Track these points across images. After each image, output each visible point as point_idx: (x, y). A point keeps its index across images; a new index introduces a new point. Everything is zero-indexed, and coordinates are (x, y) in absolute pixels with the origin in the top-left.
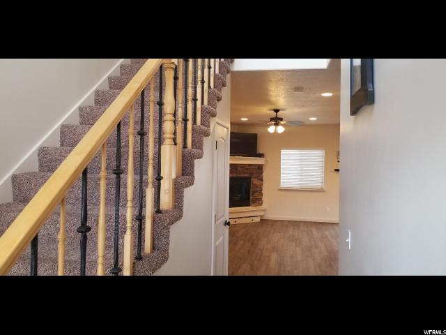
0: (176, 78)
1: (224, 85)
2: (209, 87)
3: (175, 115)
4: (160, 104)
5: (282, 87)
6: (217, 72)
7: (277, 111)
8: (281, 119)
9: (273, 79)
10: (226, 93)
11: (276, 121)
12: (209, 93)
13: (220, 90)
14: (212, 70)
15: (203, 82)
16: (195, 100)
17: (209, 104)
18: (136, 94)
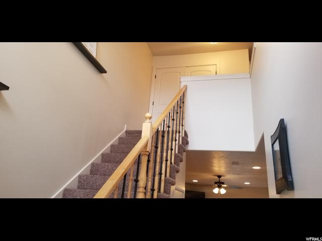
0: (149, 161)
1: (181, 161)
2: (171, 163)
3: (145, 188)
4: (137, 181)
5: (223, 161)
6: (177, 152)
7: (219, 177)
8: (223, 183)
9: (216, 156)
10: (182, 166)
11: (219, 184)
12: (170, 167)
13: (178, 165)
14: (173, 151)
15: (167, 160)
16: (160, 174)
17: (170, 176)
18: (121, 177)
